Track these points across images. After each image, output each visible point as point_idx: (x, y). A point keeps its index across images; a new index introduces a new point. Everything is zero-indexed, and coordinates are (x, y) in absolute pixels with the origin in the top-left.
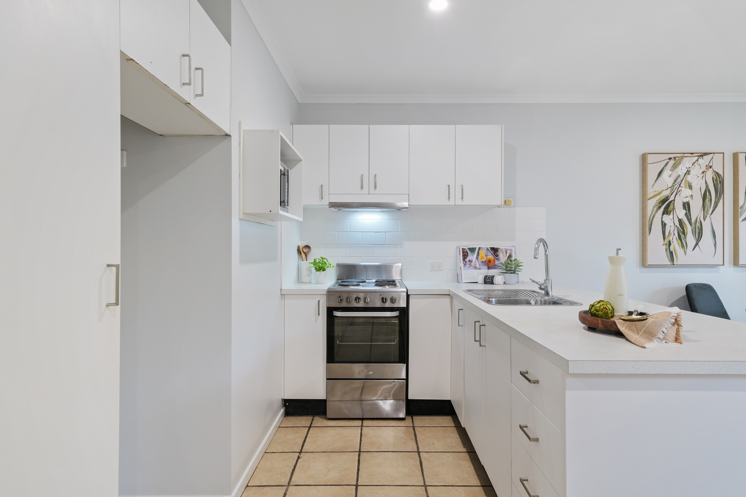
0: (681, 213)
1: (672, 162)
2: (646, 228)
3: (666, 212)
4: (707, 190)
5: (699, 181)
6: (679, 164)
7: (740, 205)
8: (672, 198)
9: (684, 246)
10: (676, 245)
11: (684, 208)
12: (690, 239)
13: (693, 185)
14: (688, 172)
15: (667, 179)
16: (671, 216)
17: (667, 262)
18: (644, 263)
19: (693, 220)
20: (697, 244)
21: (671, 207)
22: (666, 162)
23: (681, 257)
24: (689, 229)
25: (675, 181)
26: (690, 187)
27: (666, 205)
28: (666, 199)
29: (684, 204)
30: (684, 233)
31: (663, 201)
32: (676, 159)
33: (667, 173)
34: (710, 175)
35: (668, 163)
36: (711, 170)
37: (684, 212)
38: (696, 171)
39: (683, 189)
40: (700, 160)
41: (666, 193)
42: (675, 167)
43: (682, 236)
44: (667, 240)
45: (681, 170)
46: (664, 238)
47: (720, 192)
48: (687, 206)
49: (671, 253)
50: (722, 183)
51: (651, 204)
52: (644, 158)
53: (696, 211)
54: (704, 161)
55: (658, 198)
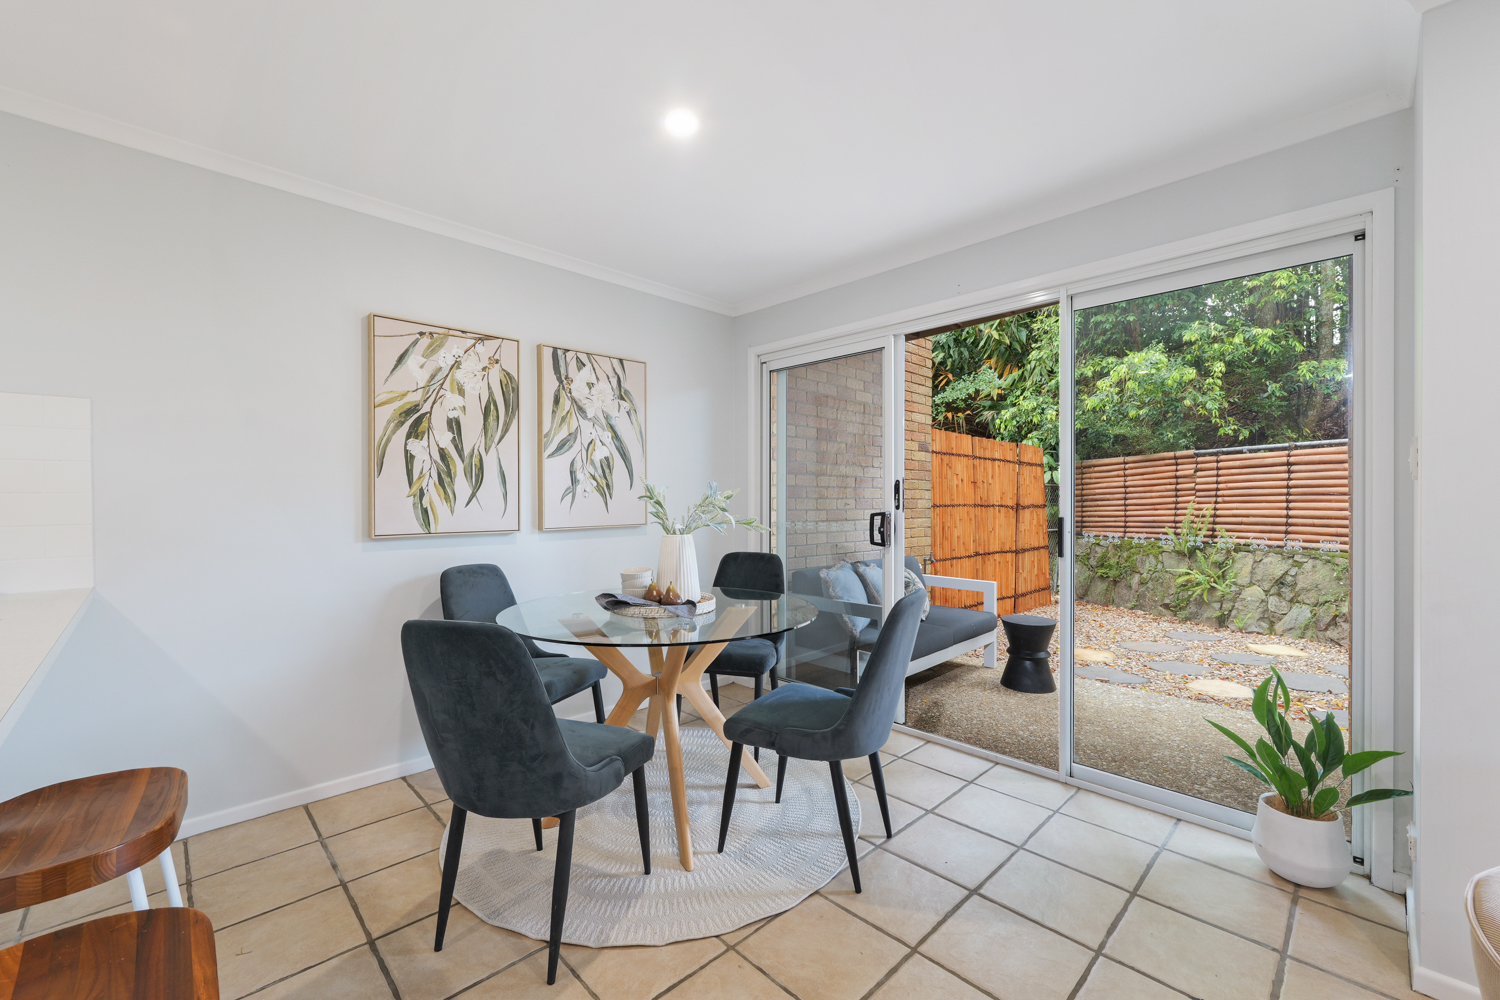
0: (445, 438)
1: (425, 341)
2: (376, 462)
3: (414, 432)
4: (491, 400)
5: (476, 382)
6: (440, 346)
7: (545, 432)
8: (426, 408)
9: (449, 497)
10: (433, 495)
11: (450, 428)
12: (462, 486)
13: (467, 388)
14: (457, 365)
15: (416, 371)
16: (424, 442)
17: (418, 528)
18: (370, 532)
19: (467, 452)
20: (473, 495)
21: (425, 424)
22: (413, 338)
23: (444, 518)
24: (459, 467)
25: (433, 377)
26: (461, 392)
27: (415, 422)
28: (415, 408)
29: (450, 422)
30: (449, 474)
31: (408, 412)
32: (435, 337)
33: (413, 361)
34: (495, 376)
35: (415, 343)
36: (497, 366)
37: (450, 435)
38: (471, 365)
39: (448, 394)
40: (479, 347)
41: (415, 398)
42: (431, 351)
43: (446, 480)
44: (415, 488)
45: (444, 358)
46: (410, 484)
47: (512, 406)
48: (454, 425)
49: (425, 511)
50: (516, 390)
51: (384, 415)
52: (370, 321)
53: (472, 436)
54: (485, 350)
55: (397, 405)
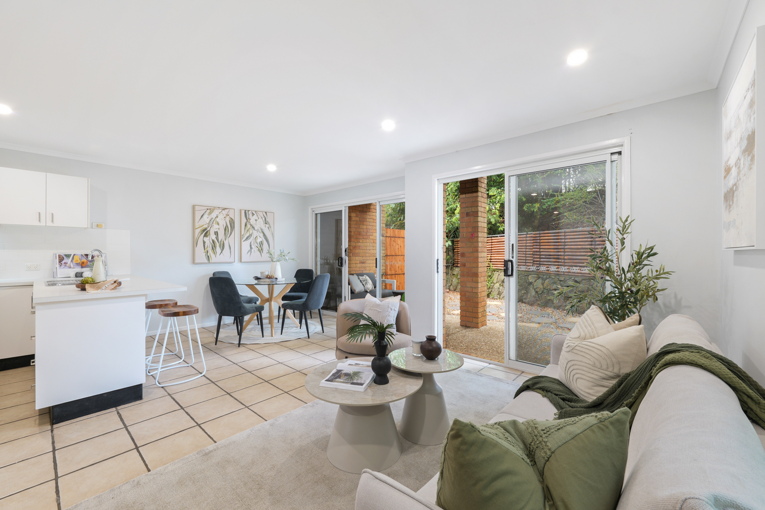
0: (213, 237)
1: (209, 211)
2: (195, 243)
3: (206, 235)
4: (227, 226)
5: (222, 222)
6: (212, 212)
7: (242, 234)
8: (208, 229)
9: (215, 253)
10: (210, 252)
11: (215, 234)
12: (218, 250)
13: (220, 223)
14: (217, 217)
15: (206, 219)
16: (208, 238)
17: (206, 261)
18: (194, 262)
19: (220, 240)
20: (222, 252)
21: (208, 233)
22: (205, 211)
23: (213, 258)
24: (217, 245)
25: (210, 220)
26: (218, 224)
27: (206, 233)
28: (206, 229)
29: (215, 232)
30: (215, 247)
31: (204, 230)
32: (211, 210)
33: (205, 216)
34: (228, 219)
35: (206, 212)
36: (228, 217)
37: (215, 236)
38: (221, 217)
39: (215, 225)
40: (223, 211)
41: (206, 226)
42: (210, 213)
43: (214, 248)
44: (206, 250)
45: (214, 215)
46: (204, 249)
47: (233, 227)
48: (216, 233)
49: (208, 257)
50: (234, 223)
51: (198, 231)
52: (194, 207)
53: (221, 236)
54: (225, 212)
55: (201, 228)
